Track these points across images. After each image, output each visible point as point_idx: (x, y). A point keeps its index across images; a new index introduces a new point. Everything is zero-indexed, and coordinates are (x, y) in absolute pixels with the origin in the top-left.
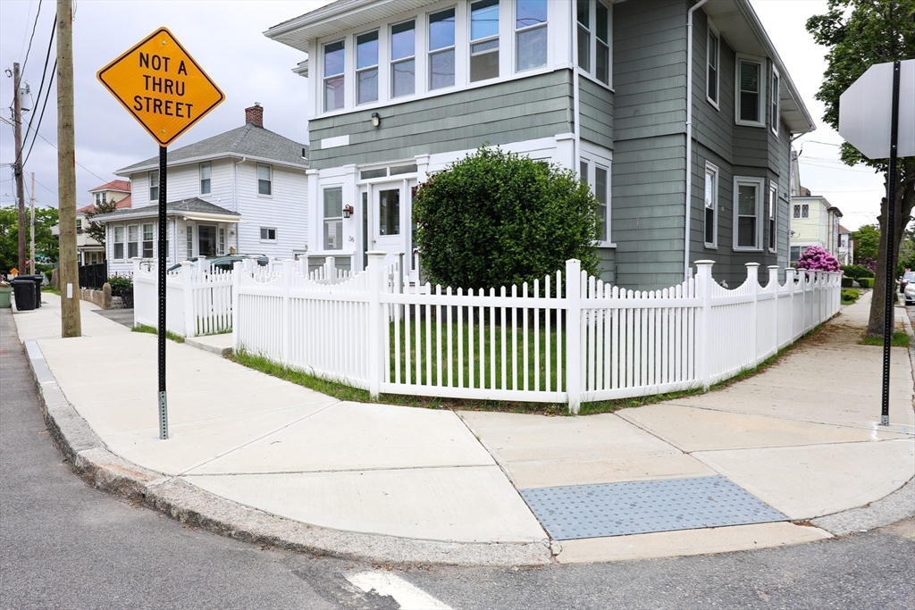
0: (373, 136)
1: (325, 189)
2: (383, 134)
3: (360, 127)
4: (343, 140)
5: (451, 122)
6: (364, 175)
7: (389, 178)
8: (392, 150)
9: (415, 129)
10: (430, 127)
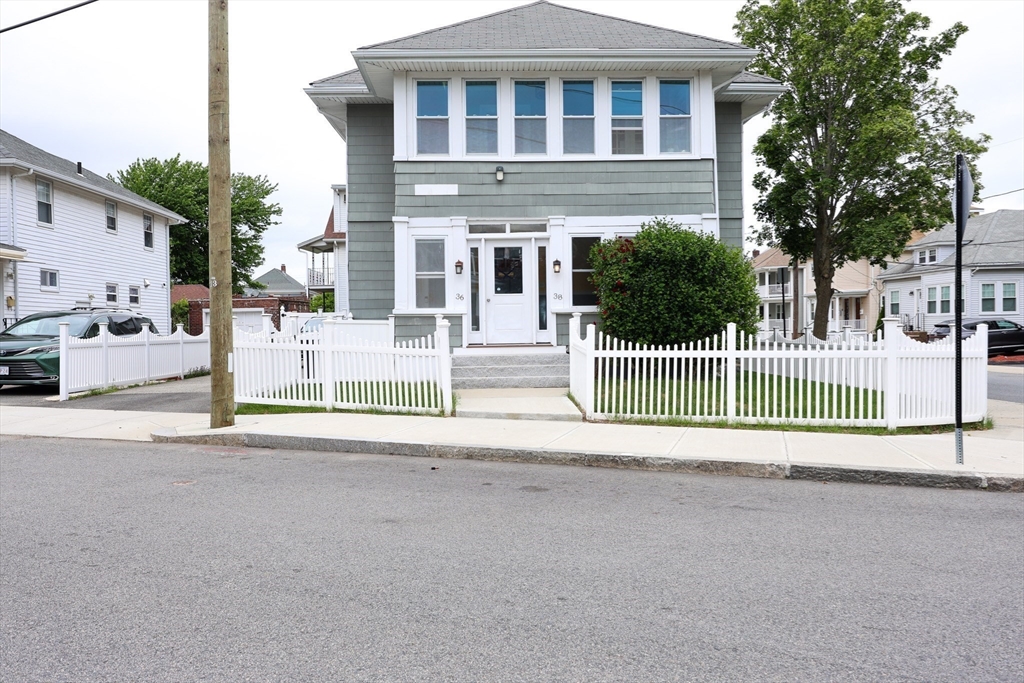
0: (494, 190)
1: (417, 240)
2: (506, 189)
3: (477, 179)
4: (452, 189)
5: (592, 189)
6: (473, 229)
7: (508, 234)
8: (519, 207)
9: (549, 189)
10: (567, 189)
